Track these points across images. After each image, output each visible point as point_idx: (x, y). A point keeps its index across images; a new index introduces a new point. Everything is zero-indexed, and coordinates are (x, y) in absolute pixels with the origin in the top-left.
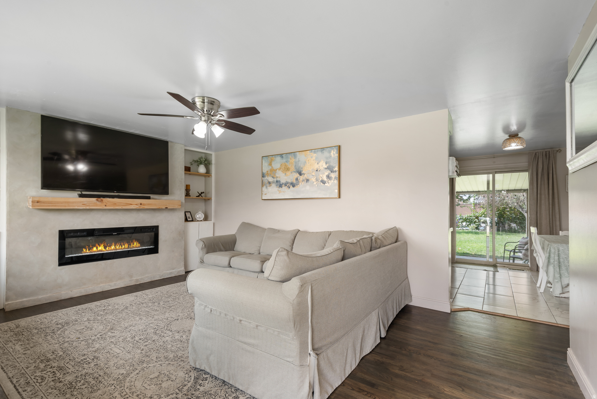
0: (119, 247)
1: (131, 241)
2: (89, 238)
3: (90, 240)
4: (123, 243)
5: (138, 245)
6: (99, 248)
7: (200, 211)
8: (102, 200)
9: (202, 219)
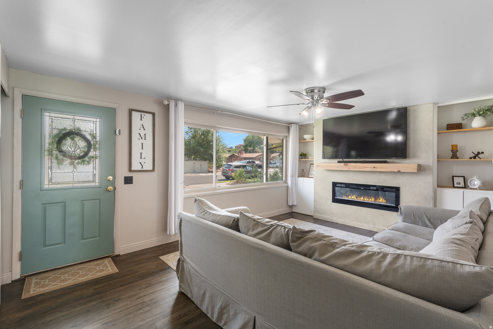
0: (367, 199)
1: (377, 197)
2: (347, 189)
3: (348, 190)
4: (370, 197)
5: (384, 201)
6: (353, 197)
7: (475, 177)
8: (347, 165)
9: (477, 187)
